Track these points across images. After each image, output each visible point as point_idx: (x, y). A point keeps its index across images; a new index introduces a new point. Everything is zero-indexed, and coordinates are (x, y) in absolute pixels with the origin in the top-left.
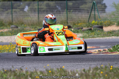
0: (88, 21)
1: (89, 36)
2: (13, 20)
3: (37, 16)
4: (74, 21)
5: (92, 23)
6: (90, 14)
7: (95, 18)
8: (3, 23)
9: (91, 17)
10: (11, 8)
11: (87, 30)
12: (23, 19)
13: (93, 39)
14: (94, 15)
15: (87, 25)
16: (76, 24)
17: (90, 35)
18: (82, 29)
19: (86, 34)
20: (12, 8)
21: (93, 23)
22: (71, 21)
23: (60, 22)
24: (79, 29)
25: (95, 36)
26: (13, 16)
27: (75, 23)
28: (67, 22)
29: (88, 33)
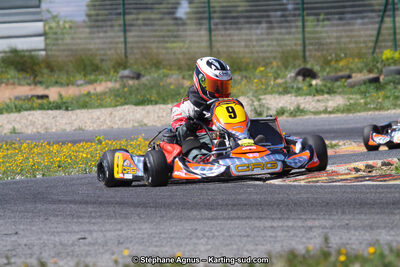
0: (371, 51)
1: (366, 104)
2: (129, 51)
3: (206, 38)
4: (325, 52)
5: (384, 57)
6: (377, 26)
7: (395, 40)
8: (97, 61)
9: (381, 38)
10: (120, 14)
11: (365, 83)
12: (157, 48)
13: (377, 113)
14: (392, 31)
15: (367, 65)
16: (333, 63)
17: (368, 100)
18: (350, 81)
19: (358, 97)
20: (125, 14)
21: (388, 59)
22: (318, 50)
23: (279, 55)
24: (337, 79)
25: (387, 103)
26: (129, 40)
27: (329, 58)
28: (304, 57)
29: (363, 94)
